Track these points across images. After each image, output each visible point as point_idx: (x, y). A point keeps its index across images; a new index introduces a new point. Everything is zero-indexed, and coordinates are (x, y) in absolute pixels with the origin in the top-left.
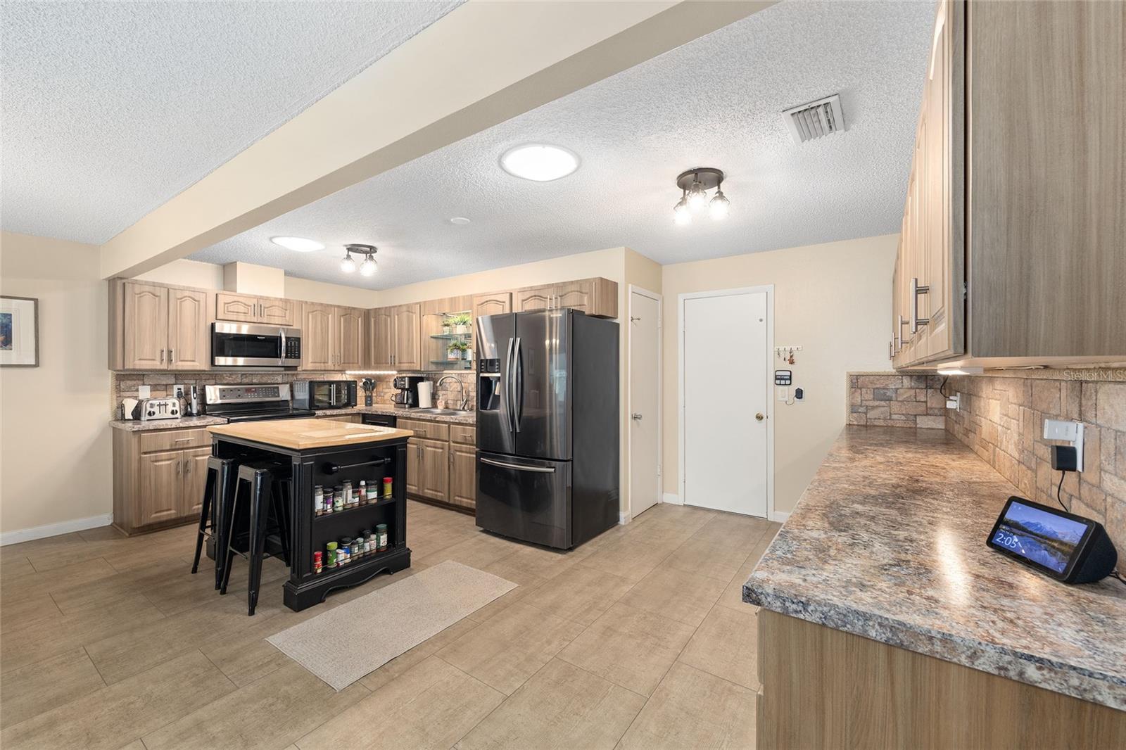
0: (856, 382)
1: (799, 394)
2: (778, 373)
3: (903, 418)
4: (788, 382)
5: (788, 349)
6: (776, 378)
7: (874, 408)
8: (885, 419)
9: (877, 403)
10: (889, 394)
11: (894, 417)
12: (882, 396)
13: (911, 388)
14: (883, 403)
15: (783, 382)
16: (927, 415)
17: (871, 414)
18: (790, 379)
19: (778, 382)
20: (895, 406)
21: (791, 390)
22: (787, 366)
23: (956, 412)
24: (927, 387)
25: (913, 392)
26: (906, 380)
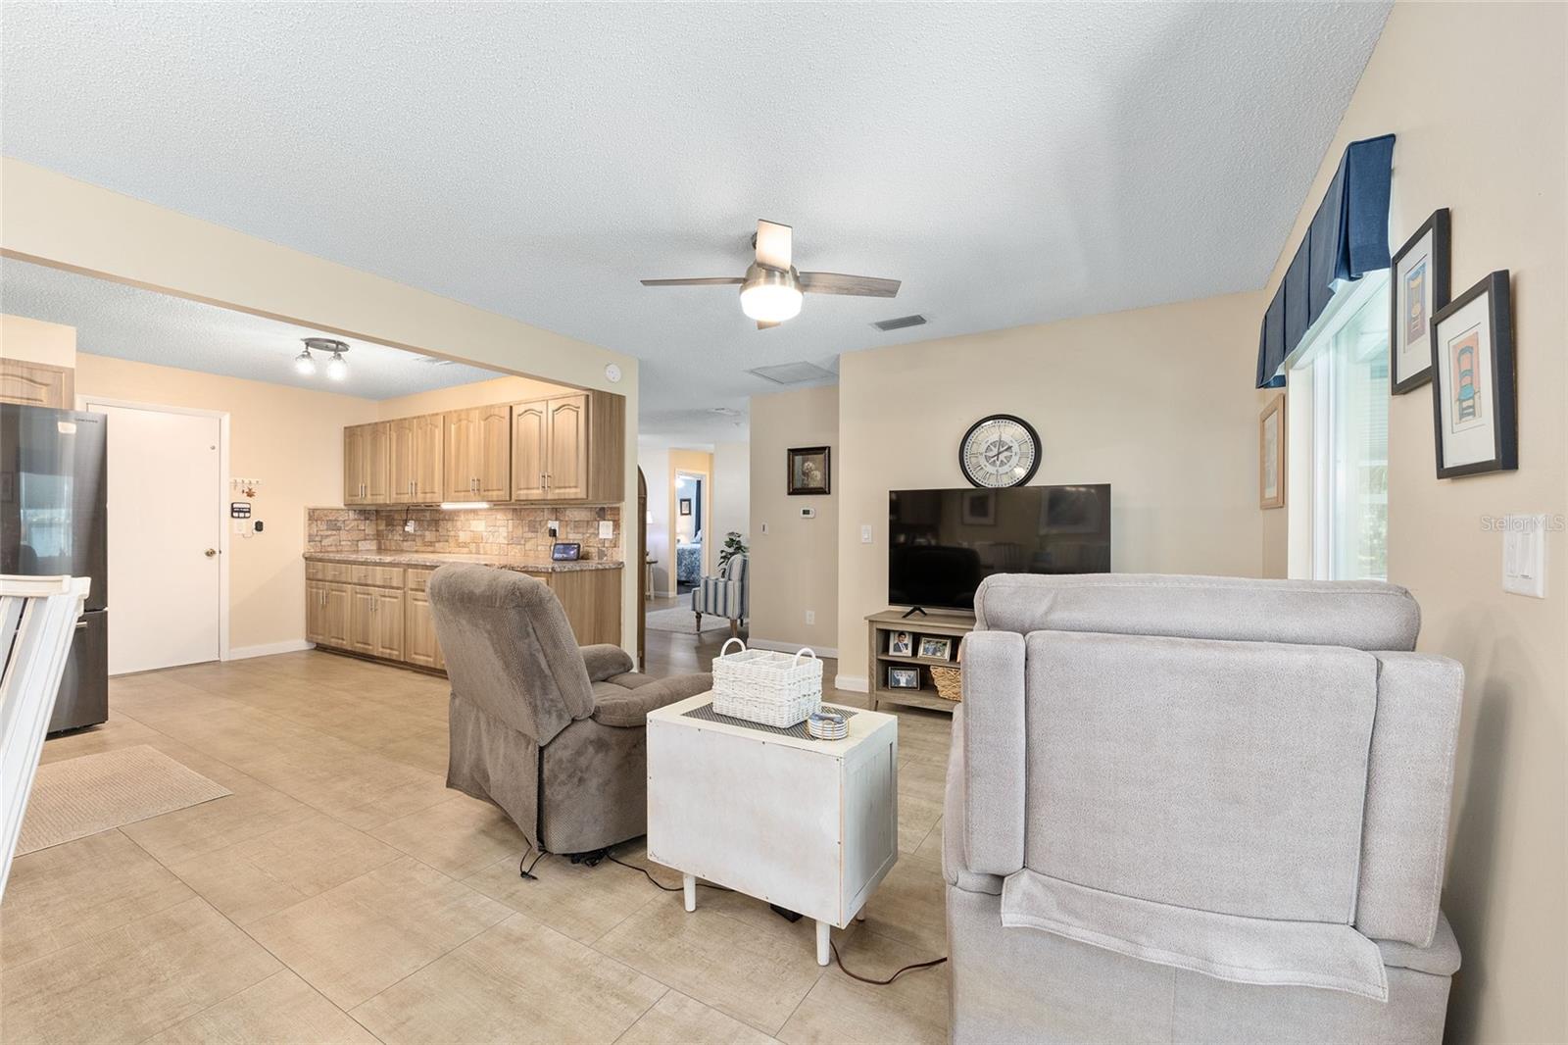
0: (314, 515)
1: (259, 526)
2: (235, 506)
3: (349, 543)
4: (247, 515)
5: (246, 481)
6: (233, 510)
7: (327, 536)
8: (336, 545)
9: (330, 533)
10: (339, 524)
11: (342, 543)
12: (334, 526)
13: (356, 520)
14: (334, 532)
15: (242, 515)
16: (365, 540)
17: (325, 542)
18: (249, 512)
19: (236, 514)
20: (343, 535)
21: (252, 523)
22: (245, 498)
23: (408, 534)
24: (366, 519)
25: (355, 523)
26: (351, 513)
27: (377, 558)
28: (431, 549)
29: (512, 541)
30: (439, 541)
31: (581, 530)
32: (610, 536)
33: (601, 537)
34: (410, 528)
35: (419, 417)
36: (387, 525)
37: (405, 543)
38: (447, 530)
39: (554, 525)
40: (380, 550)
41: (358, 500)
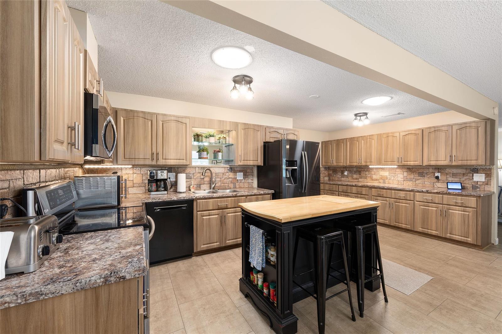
23: (345, 175)
24: (326, 170)
25: (324, 171)
26: (323, 168)
27: (328, 182)
28: (357, 181)
29: (405, 179)
30: (361, 178)
31: (458, 177)
32: (483, 180)
33: (474, 180)
34: (346, 173)
35: (361, 137)
36: (333, 172)
37: (342, 178)
38: (366, 175)
39: (436, 174)
40: (329, 180)
41: (329, 164)
